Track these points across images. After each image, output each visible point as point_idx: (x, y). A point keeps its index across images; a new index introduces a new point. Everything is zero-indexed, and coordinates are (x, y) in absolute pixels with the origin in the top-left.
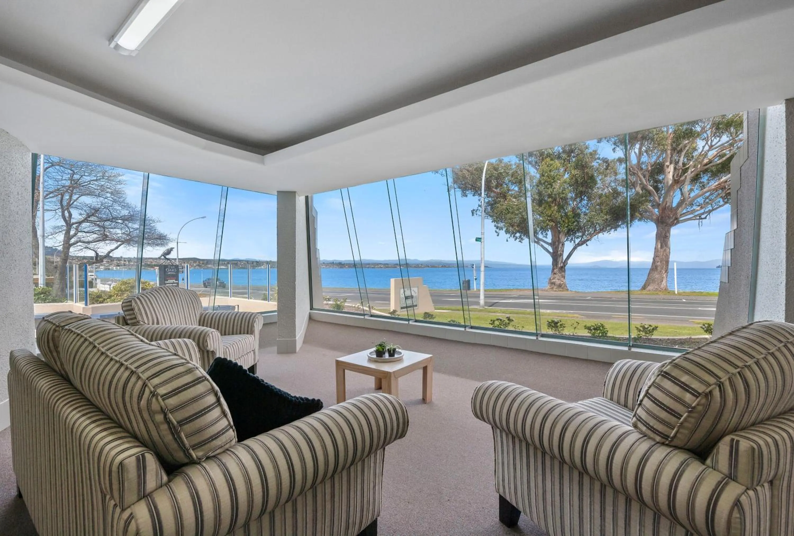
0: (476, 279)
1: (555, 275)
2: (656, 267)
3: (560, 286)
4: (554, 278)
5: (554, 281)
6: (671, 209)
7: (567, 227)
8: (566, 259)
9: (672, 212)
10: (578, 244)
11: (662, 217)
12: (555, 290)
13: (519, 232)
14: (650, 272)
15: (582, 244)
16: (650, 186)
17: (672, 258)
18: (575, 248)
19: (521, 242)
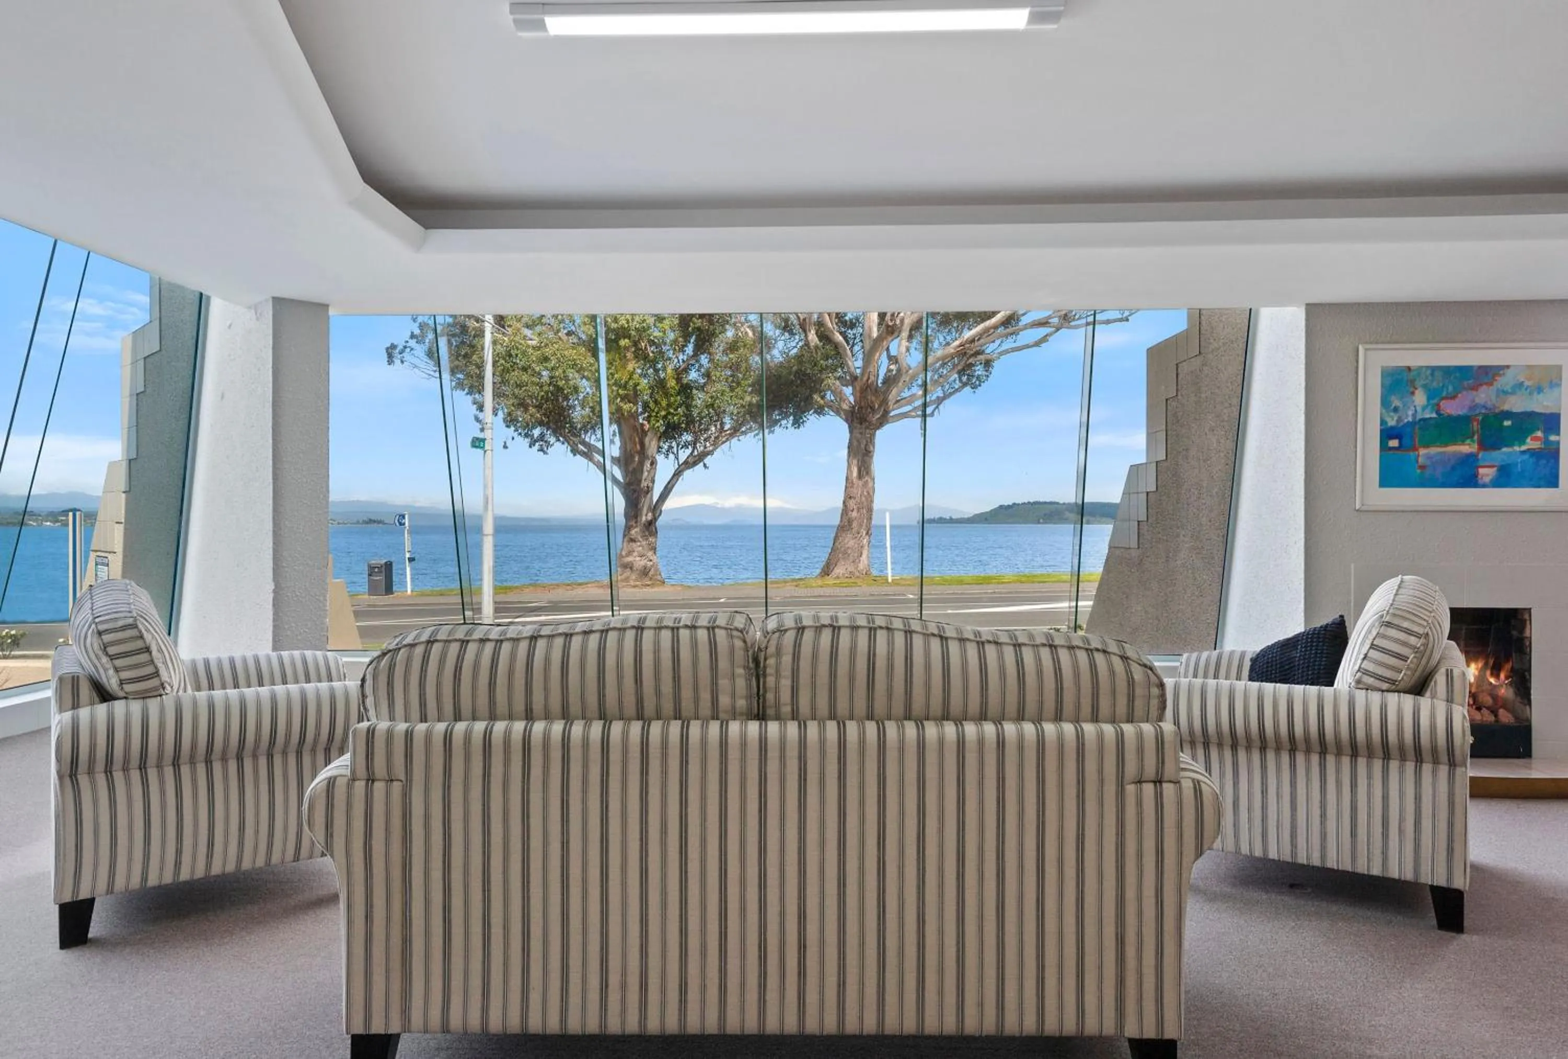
0: (411, 560)
1: (634, 545)
2: (850, 522)
3: (645, 572)
4: (630, 553)
5: (630, 559)
6: (876, 390)
7: (665, 417)
8: (658, 501)
9: (877, 397)
10: (686, 462)
11: (861, 408)
12: (632, 583)
13: (541, 423)
14: (837, 534)
15: (695, 464)
16: (838, 334)
17: (878, 503)
18: (677, 474)
19: (545, 453)
